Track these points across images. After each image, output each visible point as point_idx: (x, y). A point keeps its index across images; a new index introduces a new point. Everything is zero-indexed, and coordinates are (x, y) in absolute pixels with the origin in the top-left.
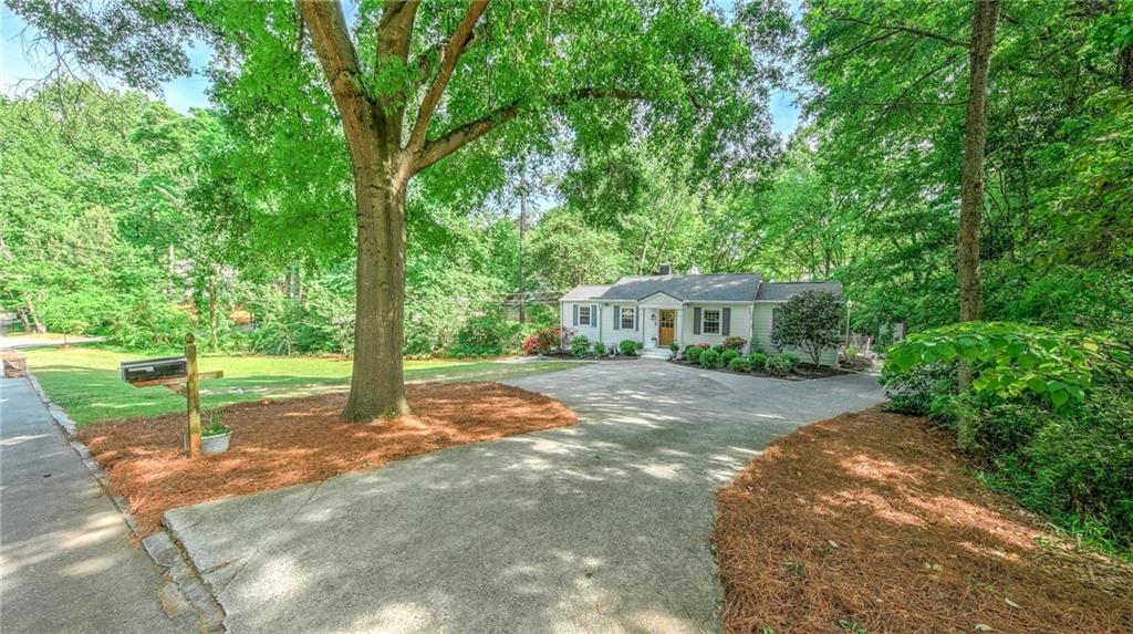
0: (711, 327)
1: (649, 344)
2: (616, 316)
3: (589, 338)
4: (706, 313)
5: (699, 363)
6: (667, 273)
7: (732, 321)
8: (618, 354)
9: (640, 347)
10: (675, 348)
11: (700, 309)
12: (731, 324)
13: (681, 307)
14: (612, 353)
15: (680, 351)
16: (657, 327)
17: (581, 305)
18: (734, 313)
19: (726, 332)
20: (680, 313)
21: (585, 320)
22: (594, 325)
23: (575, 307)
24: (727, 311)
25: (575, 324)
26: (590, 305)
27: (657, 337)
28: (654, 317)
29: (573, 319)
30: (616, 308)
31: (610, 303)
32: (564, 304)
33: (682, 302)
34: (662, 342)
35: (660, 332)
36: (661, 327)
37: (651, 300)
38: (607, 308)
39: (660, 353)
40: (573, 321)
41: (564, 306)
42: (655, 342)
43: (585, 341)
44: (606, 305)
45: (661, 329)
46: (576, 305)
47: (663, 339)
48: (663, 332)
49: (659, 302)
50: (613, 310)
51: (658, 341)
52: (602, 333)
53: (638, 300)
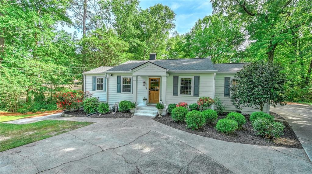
0: (186, 90)
1: (141, 104)
2: (118, 83)
3: (102, 99)
4: (182, 80)
5: (184, 123)
6: (154, 59)
7: (200, 85)
8: (118, 112)
9: (134, 106)
10: (161, 107)
11: (177, 77)
12: (200, 88)
13: (165, 74)
14: (114, 110)
15: (165, 109)
16: (147, 91)
17: (97, 77)
18: (202, 79)
19: (197, 94)
20: (164, 79)
21: (100, 87)
22: (105, 90)
23: (94, 78)
24: (197, 78)
25: (94, 89)
26: (103, 77)
27: (147, 98)
28: (144, 82)
29: (92, 86)
30: (119, 77)
31: (114, 74)
32: (86, 76)
33: (166, 70)
34: (151, 102)
35: (149, 94)
36: (150, 90)
37: (142, 69)
38: (113, 77)
39: (149, 111)
40: (92, 88)
41: (86, 78)
42: (145, 101)
43: (94, 102)
44: (111, 75)
45: (149, 92)
46: (94, 77)
47: (151, 99)
48: (151, 94)
49: (148, 71)
50: (117, 79)
51: (148, 101)
52: (109, 95)
53: (132, 69)
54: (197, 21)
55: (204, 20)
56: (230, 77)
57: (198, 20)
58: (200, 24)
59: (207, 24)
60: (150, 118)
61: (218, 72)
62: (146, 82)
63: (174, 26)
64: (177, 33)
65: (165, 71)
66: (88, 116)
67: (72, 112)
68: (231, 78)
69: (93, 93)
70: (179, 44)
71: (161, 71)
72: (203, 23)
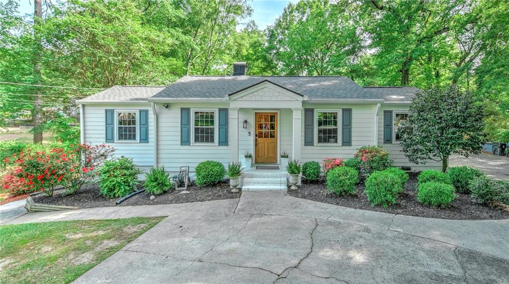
0: (327, 136)
2: (185, 124)
3: (136, 161)
4: (320, 116)
6: (243, 74)
8: (192, 185)
11: (312, 111)
12: (353, 130)
14: (181, 184)
16: (252, 138)
17: (118, 110)
19: (347, 142)
20: (297, 115)
21: (127, 133)
22: (145, 139)
23: (109, 114)
24: (347, 112)
25: (109, 138)
26: (135, 111)
27: (252, 152)
28: (246, 122)
29: (104, 132)
30: (185, 111)
31: (174, 104)
32: (86, 108)
33: (302, 97)
34: (259, 161)
35: (256, 145)
36: (257, 138)
37: (252, 95)
38: (169, 112)
39: (270, 179)
40: (104, 136)
41: (86, 111)
42: (250, 160)
43: (127, 168)
44: (167, 107)
45: (256, 140)
46: (110, 110)
47: (260, 155)
48: (260, 145)
49: (264, 98)
50: (180, 115)
51: (254, 159)
52: (160, 152)
53: (229, 95)
54: (287, 7)
55: (299, 5)
56: (392, 111)
57: (289, 4)
58: (291, 12)
59: (304, 13)
60: (280, 193)
61: (385, 102)
62: (248, 121)
63: (251, 11)
64: (254, 25)
65: (301, 99)
66: (121, 202)
67: (60, 197)
68: (394, 112)
69: (115, 148)
70: (254, 45)
71: (292, 99)
72: (297, 12)
